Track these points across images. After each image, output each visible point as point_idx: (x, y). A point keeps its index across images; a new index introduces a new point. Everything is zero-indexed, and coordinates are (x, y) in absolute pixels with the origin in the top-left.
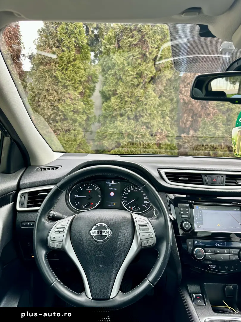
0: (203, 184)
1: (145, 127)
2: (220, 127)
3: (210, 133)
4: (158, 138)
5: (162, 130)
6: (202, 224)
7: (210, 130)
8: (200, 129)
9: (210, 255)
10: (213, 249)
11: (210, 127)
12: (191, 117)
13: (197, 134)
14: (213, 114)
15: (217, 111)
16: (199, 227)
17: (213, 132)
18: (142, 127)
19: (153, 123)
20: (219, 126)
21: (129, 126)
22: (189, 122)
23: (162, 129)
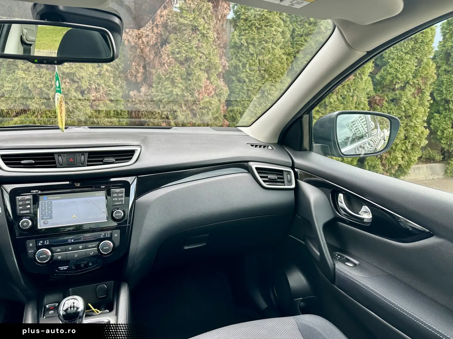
0: (55, 167)
1: (68, 80)
2: (178, 83)
3: (166, 91)
4: (93, 96)
5: (98, 85)
6: (51, 218)
7: (166, 86)
8: (154, 85)
9: (60, 255)
10: (63, 247)
11: (166, 83)
12: (142, 67)
13: (150, 91)
14: (169, 64)
15: (173, 60)
16: (46, 222)
17: (170, 89)
18: (64, 81)
19: (81, 74)
20: (176, 81)
21: (39, 78)
22: (139, 75)
23: (98, 83)
